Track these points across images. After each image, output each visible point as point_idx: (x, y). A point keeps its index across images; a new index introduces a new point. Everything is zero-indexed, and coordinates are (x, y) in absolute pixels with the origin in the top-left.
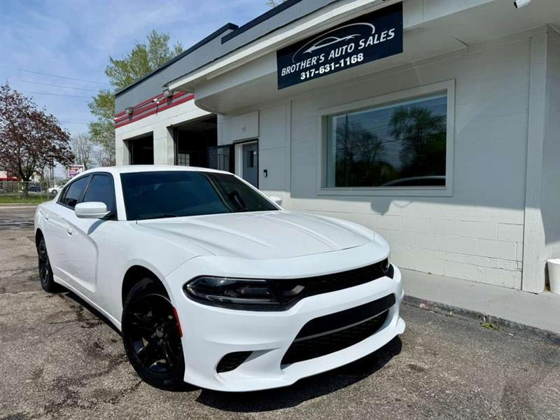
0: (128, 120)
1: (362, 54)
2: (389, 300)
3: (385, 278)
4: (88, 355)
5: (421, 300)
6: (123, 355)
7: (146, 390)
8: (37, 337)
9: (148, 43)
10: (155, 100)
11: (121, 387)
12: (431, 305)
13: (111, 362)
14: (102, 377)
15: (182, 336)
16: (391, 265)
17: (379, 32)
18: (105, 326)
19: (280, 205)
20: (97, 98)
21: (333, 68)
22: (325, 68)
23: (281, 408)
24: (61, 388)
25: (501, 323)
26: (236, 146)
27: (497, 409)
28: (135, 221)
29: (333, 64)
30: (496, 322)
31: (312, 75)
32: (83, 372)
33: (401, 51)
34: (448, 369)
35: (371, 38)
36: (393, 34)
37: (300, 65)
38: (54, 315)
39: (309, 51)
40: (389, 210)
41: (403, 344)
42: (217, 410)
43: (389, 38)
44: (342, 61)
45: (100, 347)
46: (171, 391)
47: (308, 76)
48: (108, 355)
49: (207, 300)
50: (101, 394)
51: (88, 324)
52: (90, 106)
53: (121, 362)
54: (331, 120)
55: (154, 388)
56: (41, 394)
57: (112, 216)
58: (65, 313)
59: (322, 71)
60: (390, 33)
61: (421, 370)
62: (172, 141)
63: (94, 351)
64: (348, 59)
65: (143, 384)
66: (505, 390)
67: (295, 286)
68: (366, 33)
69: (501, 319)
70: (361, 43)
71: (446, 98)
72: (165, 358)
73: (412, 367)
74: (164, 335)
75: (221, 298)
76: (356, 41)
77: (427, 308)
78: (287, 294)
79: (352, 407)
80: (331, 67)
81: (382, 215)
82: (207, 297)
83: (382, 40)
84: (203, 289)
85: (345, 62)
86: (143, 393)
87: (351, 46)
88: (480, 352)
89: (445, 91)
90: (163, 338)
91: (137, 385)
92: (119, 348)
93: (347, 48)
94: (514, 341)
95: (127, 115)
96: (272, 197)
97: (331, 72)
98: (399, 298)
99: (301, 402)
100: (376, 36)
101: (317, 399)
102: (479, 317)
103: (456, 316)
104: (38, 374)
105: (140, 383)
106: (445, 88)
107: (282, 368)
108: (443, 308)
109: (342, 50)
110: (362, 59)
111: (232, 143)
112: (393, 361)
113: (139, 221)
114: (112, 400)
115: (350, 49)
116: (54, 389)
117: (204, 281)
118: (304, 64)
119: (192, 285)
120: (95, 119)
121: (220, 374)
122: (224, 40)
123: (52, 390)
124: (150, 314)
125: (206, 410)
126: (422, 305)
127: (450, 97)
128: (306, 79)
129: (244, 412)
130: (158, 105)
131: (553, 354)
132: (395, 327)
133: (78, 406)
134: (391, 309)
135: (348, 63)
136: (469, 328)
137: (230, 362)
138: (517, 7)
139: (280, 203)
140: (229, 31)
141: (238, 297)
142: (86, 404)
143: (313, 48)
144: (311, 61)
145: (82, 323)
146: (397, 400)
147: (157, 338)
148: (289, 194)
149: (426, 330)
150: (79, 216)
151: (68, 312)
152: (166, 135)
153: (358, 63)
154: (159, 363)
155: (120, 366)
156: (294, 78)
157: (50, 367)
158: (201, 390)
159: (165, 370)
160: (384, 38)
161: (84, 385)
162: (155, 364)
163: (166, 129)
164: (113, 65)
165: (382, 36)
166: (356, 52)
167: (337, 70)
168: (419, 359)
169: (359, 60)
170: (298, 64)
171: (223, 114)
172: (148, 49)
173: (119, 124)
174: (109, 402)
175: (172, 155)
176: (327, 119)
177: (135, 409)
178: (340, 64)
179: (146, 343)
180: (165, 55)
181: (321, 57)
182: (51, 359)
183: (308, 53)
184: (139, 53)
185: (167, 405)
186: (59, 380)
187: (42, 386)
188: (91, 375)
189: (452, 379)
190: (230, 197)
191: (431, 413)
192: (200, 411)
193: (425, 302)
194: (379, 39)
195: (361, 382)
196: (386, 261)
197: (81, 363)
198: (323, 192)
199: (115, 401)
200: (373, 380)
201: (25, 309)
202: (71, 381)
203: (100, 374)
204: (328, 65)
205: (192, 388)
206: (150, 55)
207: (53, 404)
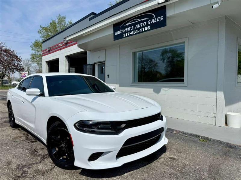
0: (48, 53)
1: (149, 27)
2: (161, 130)
3: (159, 121)
4: (31, 155)
5: (174, 130)
6: (47, 155)
7: (57, 170)
8: (8, 147)
9: (57, 20)
10: (60, 44)
11: (46, 169)
12: (178, 132)
13: (42, 158)
14: (38, 164)
15: (73, 146)
16: (162, 115)
17: (156, 17)
18: (38, 142)
19: (115, 90)
20: (34, 43)
21: (137, 32)
22: (134, 32)
23: (116, 176)
24: (19, 170)
25: (208, 139)
26: (95, 64)
27: (206, 175)
28: (52, 97)
29: (137, 31)
30: (205, 139)
31: (128, 35)
32: (29, 162)
33: (166, 26)
34: (186, 159)
35: (153, 20)
36: (162, 18)
37: (123, 31)
38: (16, 138)
39: (127, 25)
40: (161, 92)
41: (167, 149)
42: (88, 178)
43: (160, 20)
44: (141, 29)
45: (37, 151)
46: (68, 170)
47: (126, 35)
48: (40, 155)
49: (84, 130)
50: (37, 171)
51: (31, 141)
52: (31, 46)
53: (46, 158)
54: (136, 54)
55: (60, 169)
56: (11, 172)
57: (42, 95)
58: (20, 137)
59: (132, 33)
60: (161, 18)
61: (175, 159)
62: (67, 62)
63: (34, 153)
64: (143, 29)
65: (56, 167)
66: (209, 167)
67: (122, 124)
68: (151, 18)
69: (207, 138)
70: (149, 22)
71: (184, 45)
72: (66, 156)
73: (171, 158)
74: (65, 146)
75: (90, 130)
76: (147, 21)
77: (177, 133)
78: (118, 127)
79: (146, 175)
80: (136, 32)
81: (158, 94)
82: (84, 129)
83: (158, 21)
84: (83, 126)
85: (142, 30)
86: (56, 171)
87: (145, 23)
88: (199, 151)
89: (184, 42)
90: (65, 147)
91: (53, 168)
92: (45, 152)
93: (143, 24)
94: (212, 146)
95: (47, 51)
96: (111, 86)
97: (136, 34)
98: (165, 129)
99: (124, 174)
100: (155, 19)
101: (131, 172)
102: (198, 137)
103: (189, 136)
104: (9, 163)
105: (55, 166)
106: (184, 41)
107: (116, 159)
108: (184, 133)
109: (141, 25)
110: (149, 28)
111: (93, 63)
112: (162, 156)
113: (54, 97)
114: (43, 174)
115: (144, 24)
116: (16, 170)
117: (83, 122)
118: (124, 30)
119: (78, 124)
120: (33, 52)
121: (90, 162)
122: (90, 19)
123: (15, 170)
124: (59, 137)
125: (84, 178)
126: (175, 132)
127: (186, 44)
128: (126, 37)
129: (100, 178)
130: (61, 46)
131: (229, 152)
132: (164, 141)
133: (27, 177)
134: (162, 133)
135: (144, 30)
136: (194, 142)
137: (94, 157)
138: (213, 8)
139: (115, 89)
140: (92, 16)
141: (98, 129)
142: (31, 176)
143: (129, 24)
144: (128, 29)
145: (28, 141)
146: (165, 172)
147: (62, 147)
148: (118, 85)
149: (176, 143)
150: (28, 95)
151: (22, 136)
152: (65, 60)
153: (148, 30)
154: (63, 158)
155: (46, 160)
156: (121, 36)
157: (14, 160)
158: (81, 169)
159: (66, 161)
160: (158, 20)
161: (30, 168)
162: (61, 158)
163: (65, 57)
164: (41, 29)
165: (158, 19)
166: (147, 26)
167: (139, 33)
168: (174, 155)
169: (148, 29)
170: (122, 30)
171: (90, 51)
172: (57, 22)
173: (44, 54)
174: (41, 175)
175: (67, 68)
176: (134, 54)
177: (53, 178)
178: (140, 30)
179: (57, 149)
180: (64, 25)
181: (132, 28)
182: (15, 157)
183: (127, 26)
184: (53, 24)
185: (67, 176)
186: (19, 166)
187: (11, 169)
188: (33, 164)
189: (188, 163)
190: (93, 86)
191: (179, 177)
192: (81, 178)
193: (176, 131)
194: (156, 20)
195: (149, 165)
196: (160, 114)
197: (28, 159)
198: (133, 85)
199: (44, 174)
200: (155, 163)
201: (2, 135)
202: (24, 166)
203: (37, 163)
204: (135, 31)
205: (78, 168)
206: (58, 25)
207: (16, 176)
